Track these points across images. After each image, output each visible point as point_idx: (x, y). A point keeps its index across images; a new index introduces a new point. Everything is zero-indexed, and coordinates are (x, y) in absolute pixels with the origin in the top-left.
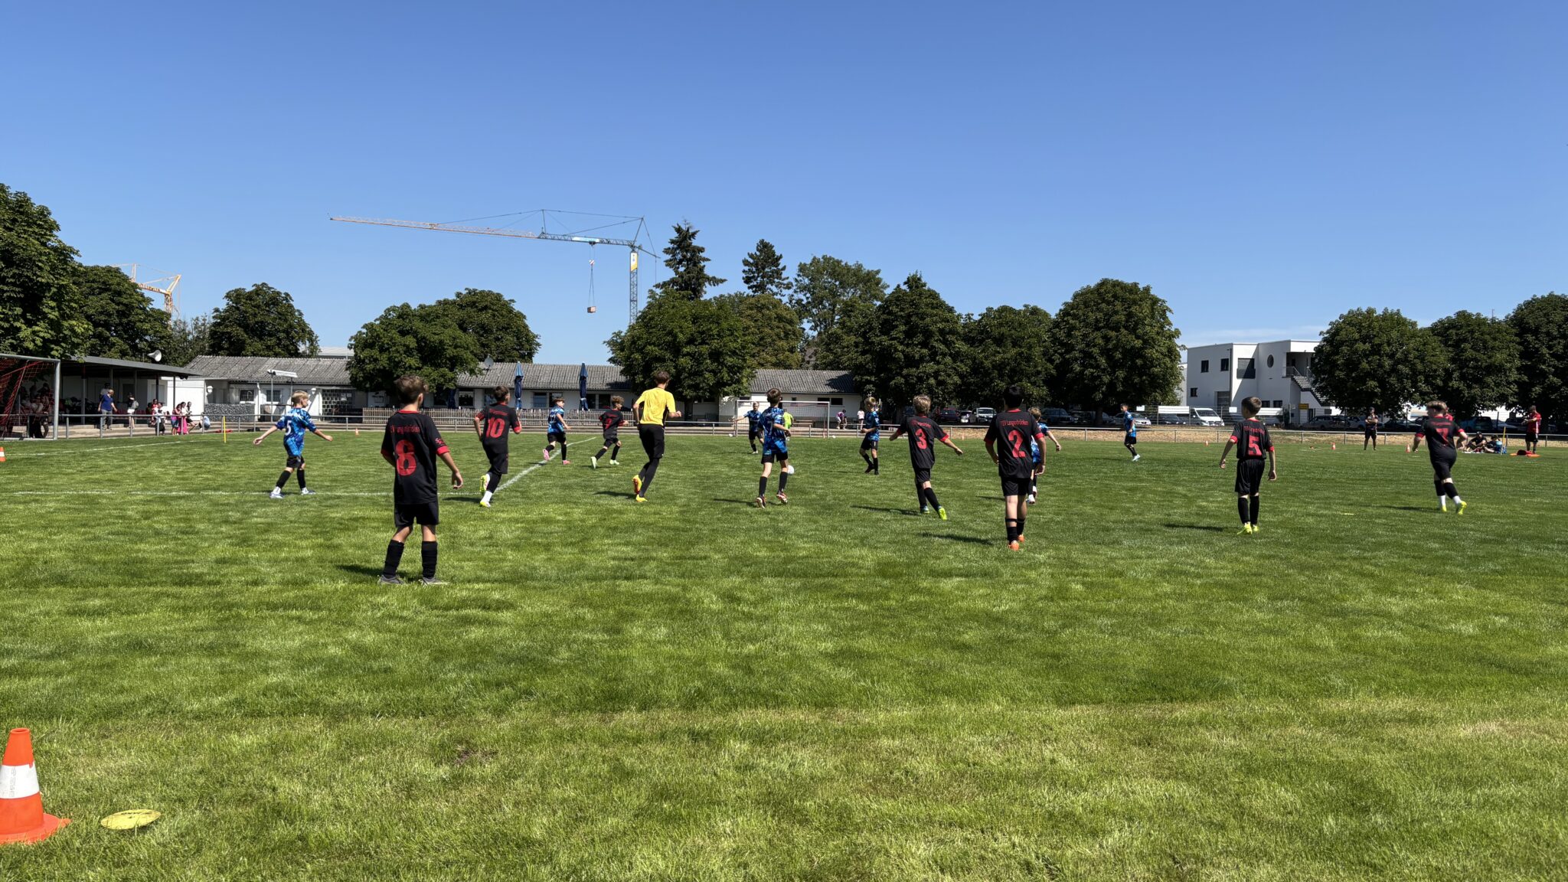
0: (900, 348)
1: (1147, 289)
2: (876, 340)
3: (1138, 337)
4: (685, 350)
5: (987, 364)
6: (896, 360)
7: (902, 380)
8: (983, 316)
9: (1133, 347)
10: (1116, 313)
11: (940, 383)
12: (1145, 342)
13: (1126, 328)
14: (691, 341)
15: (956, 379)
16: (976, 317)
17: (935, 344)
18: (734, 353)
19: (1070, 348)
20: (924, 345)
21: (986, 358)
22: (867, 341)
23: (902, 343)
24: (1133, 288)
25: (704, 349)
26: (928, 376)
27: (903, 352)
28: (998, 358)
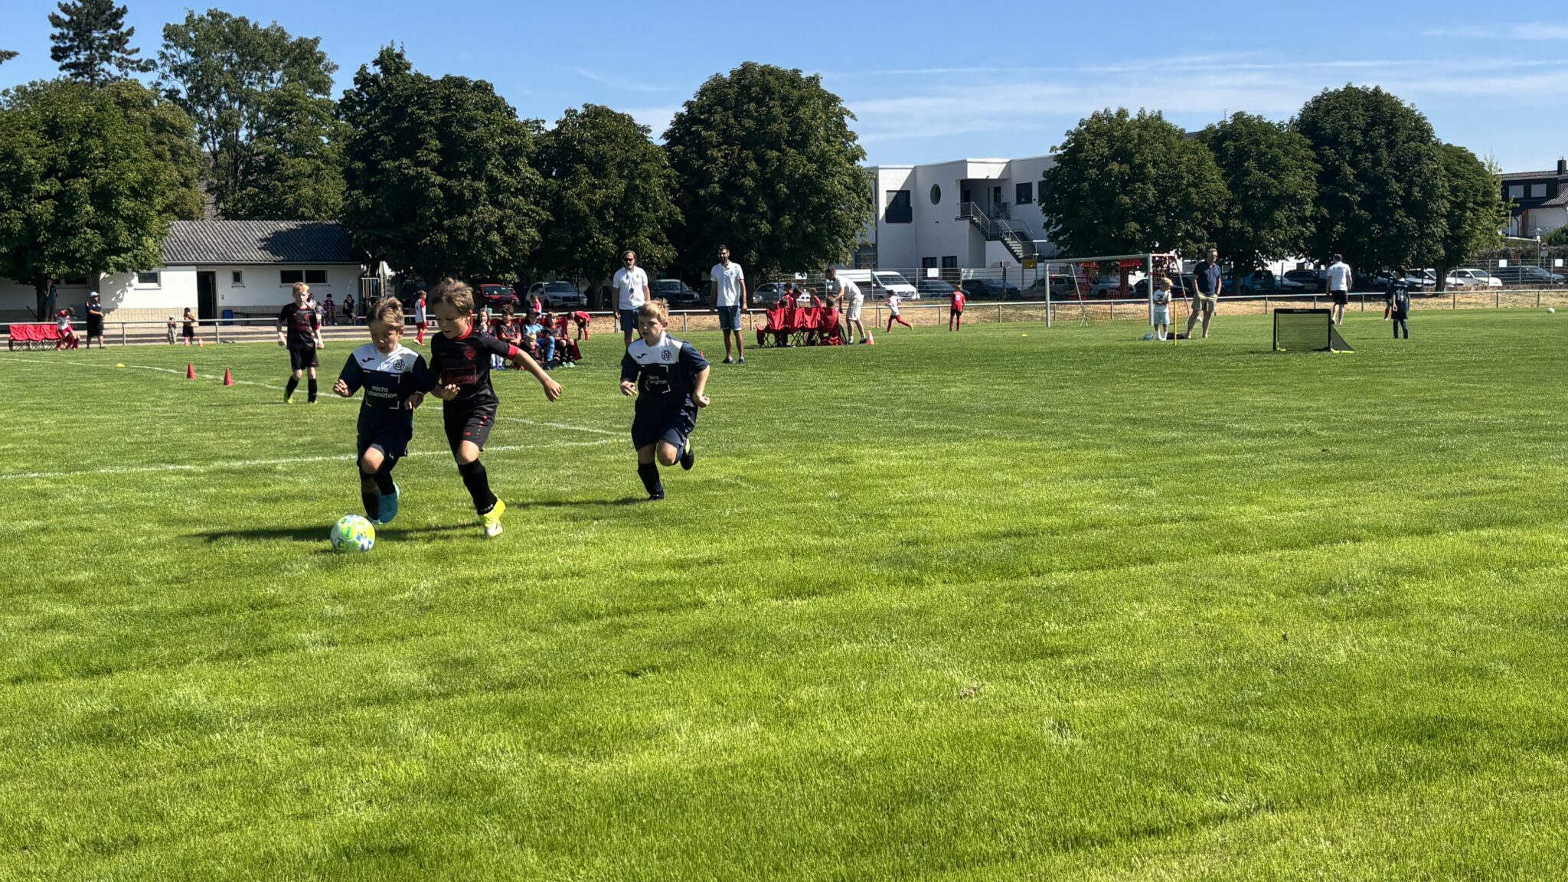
0: (438, 179)
1: (814, 81)
2: (389, 165)
3: (810, 160)
4: (42, 188)
5: (581, 205)
6: (434, 202)
7: (444, 238)
8: (562, 124)
9: (804, 176)
10: (775, 119)
11: (510, 241)
12: (822, 167)
13: (789, 144)
14: (50, 172)
15: (533, 232)
16: (550, 126)
17: (496, 173)
18: (135, 193)
19: (704, 179)
20: (476, 173)
21: (579, 195)
22: (372, 168)
23: (438, 169)
24: (793, 79)
25: (80, 185)
26: (489, 229)
27: (441, 186)
28: (599, 195)
